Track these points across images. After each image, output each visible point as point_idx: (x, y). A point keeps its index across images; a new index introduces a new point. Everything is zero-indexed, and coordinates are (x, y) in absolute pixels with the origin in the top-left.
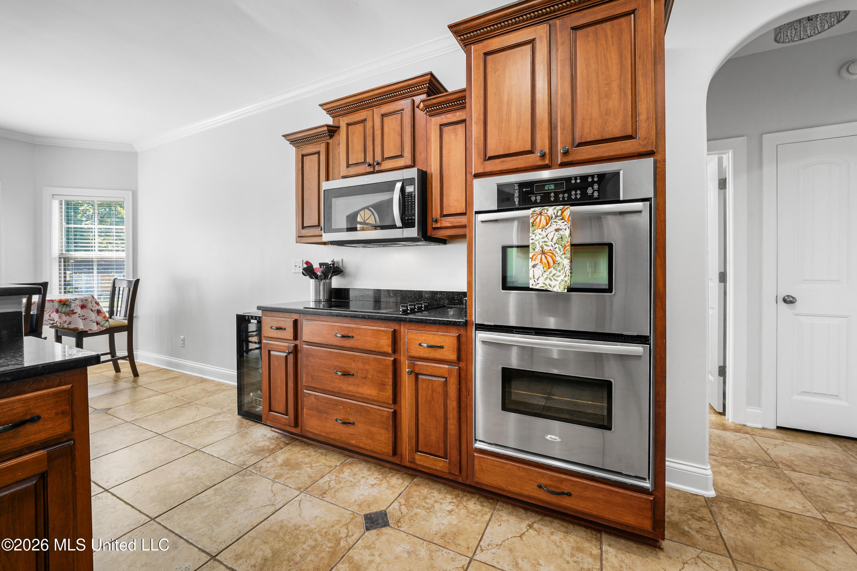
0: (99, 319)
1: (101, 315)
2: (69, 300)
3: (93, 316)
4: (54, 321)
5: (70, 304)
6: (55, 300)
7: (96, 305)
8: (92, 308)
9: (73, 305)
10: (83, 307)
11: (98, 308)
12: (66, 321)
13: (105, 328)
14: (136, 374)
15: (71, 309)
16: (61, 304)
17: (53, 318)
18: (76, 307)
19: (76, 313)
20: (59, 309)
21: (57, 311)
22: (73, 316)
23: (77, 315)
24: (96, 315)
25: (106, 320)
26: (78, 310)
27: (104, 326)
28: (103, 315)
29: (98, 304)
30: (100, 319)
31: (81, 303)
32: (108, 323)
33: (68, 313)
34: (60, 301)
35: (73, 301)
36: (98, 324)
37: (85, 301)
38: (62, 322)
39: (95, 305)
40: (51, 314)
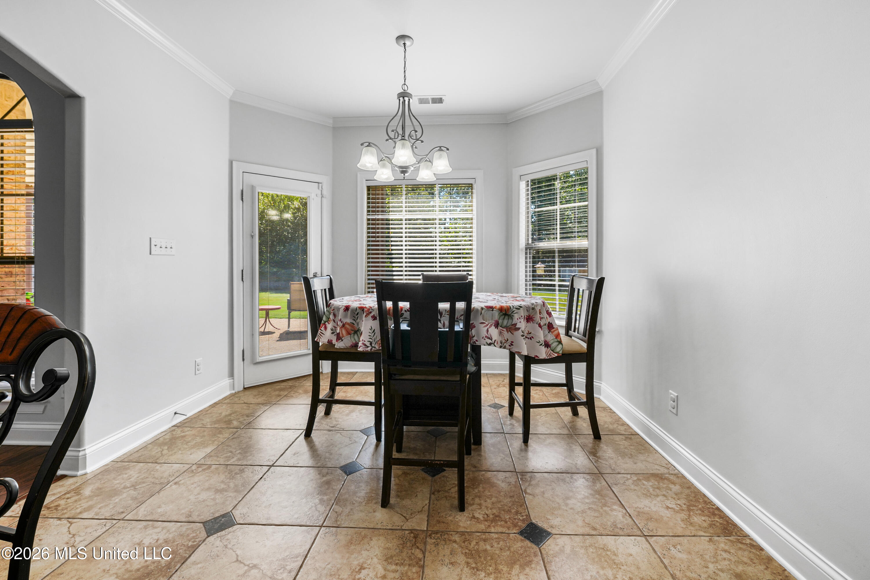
0: (550, 338)
1: (552, 333)
2: (512, 307)
3: (541, 335)
4: (491, 340)
5: (513, 315)
6: (495, 308)
7: (548, 316)
8: (540, 321)
9: (516, 316)
10: (529, 319)
11: (549, 320)
12: (508, 341)
13: (556, 355)
14: (597, 436)
15: (514, 323)
16: (502, 314)
17: (490, 335)
18: (520, 320)
19: (518, 328)
20: (500, 321)
21: (497, 325)
22: (515, 333)
23: (520, 332)
24: (547, 331)
25: (558, 341)
26: (522, 325)
27: (554, 351)
28: (556, 332)
29: (549, 314)
30: (552, 338)
31: (527, 314)
32: (560, 346)
33: (510, 329)
34: (501, 309)
35: (516, 310)
36: (547, 345)
37: (531, 310)
38: (502, 342)
39: (545, 315)
40: (489, 329)
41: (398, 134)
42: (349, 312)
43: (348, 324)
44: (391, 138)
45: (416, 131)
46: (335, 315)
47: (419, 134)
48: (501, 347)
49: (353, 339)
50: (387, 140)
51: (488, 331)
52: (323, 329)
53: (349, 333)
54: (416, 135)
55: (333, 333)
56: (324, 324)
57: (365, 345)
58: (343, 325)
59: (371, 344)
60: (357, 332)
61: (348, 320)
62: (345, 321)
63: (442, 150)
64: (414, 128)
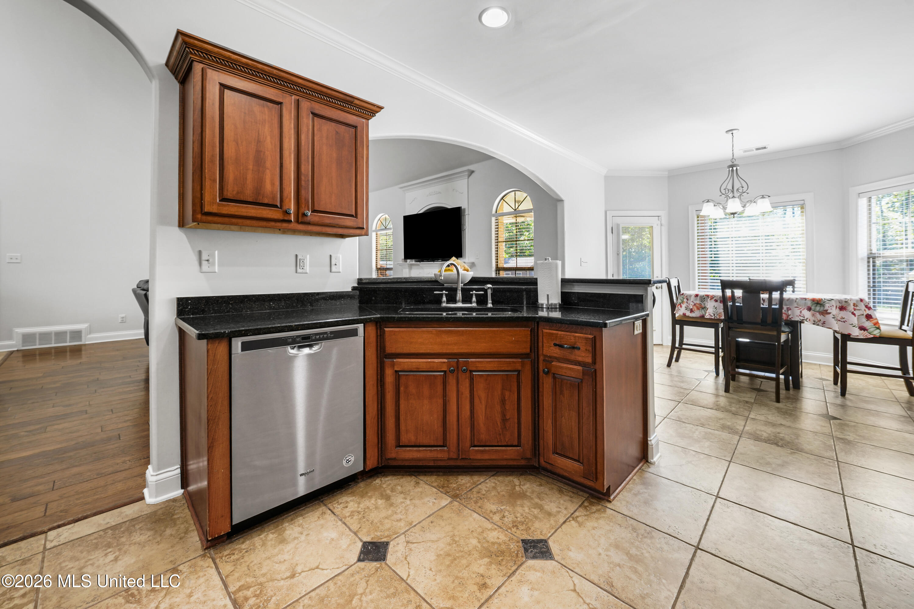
0: (868, 324)
1: (870, 321)
2: (823, 299)
3: (854, 320)
4: (804, 317)
5: (824, 303)
6: (808, 299)
7: (866, 309)
8: (856, 312)
9: (828, 305)
10: (842, 308)
11: (868, 312)
12: (820, 320)
13: (873, 337)
15: (825, 309)
16: (814, 303)
17: (803, 315)
18: (831, 308)
19: (830, 313)
20: (813, 308)
21: (810, 309)
22: (827, 316)
23: (831, 316)
24: (864, 320)
25: (877, 327)
26: (834, 311)
27: (871, 333)
28: (874, 321)
29: (868, 308)
30: (870, 325)
31: (839, 305)
32: (879, 330)
33: (822, 313)
34: (813, 300)
35: (828, 302)
36: (864, 329)
37: (844, 303)
38: (816, 321)
39: (864, 308)
40: (802, 311)
41: (728, 190)
42: (698, 297)
43: (698, 304)
44: (723, 194)
45: (743, 187)
46: (687, 299)
47: (745, 189)
48: (814, 324)
49: (701, 313)
50: (721, 196)
51: (801, 312)
52: (679, 307)
53: (698, 309)
54: (743, 190)
55: (686, 309)
56: (680, 304)
57: (711, 315)
58: (695, 305)
59: (714, 315)
60: (704, 308)
61: (698, 302)
62: (695, 302)
63: (764, 198)
64: (742, 185)
